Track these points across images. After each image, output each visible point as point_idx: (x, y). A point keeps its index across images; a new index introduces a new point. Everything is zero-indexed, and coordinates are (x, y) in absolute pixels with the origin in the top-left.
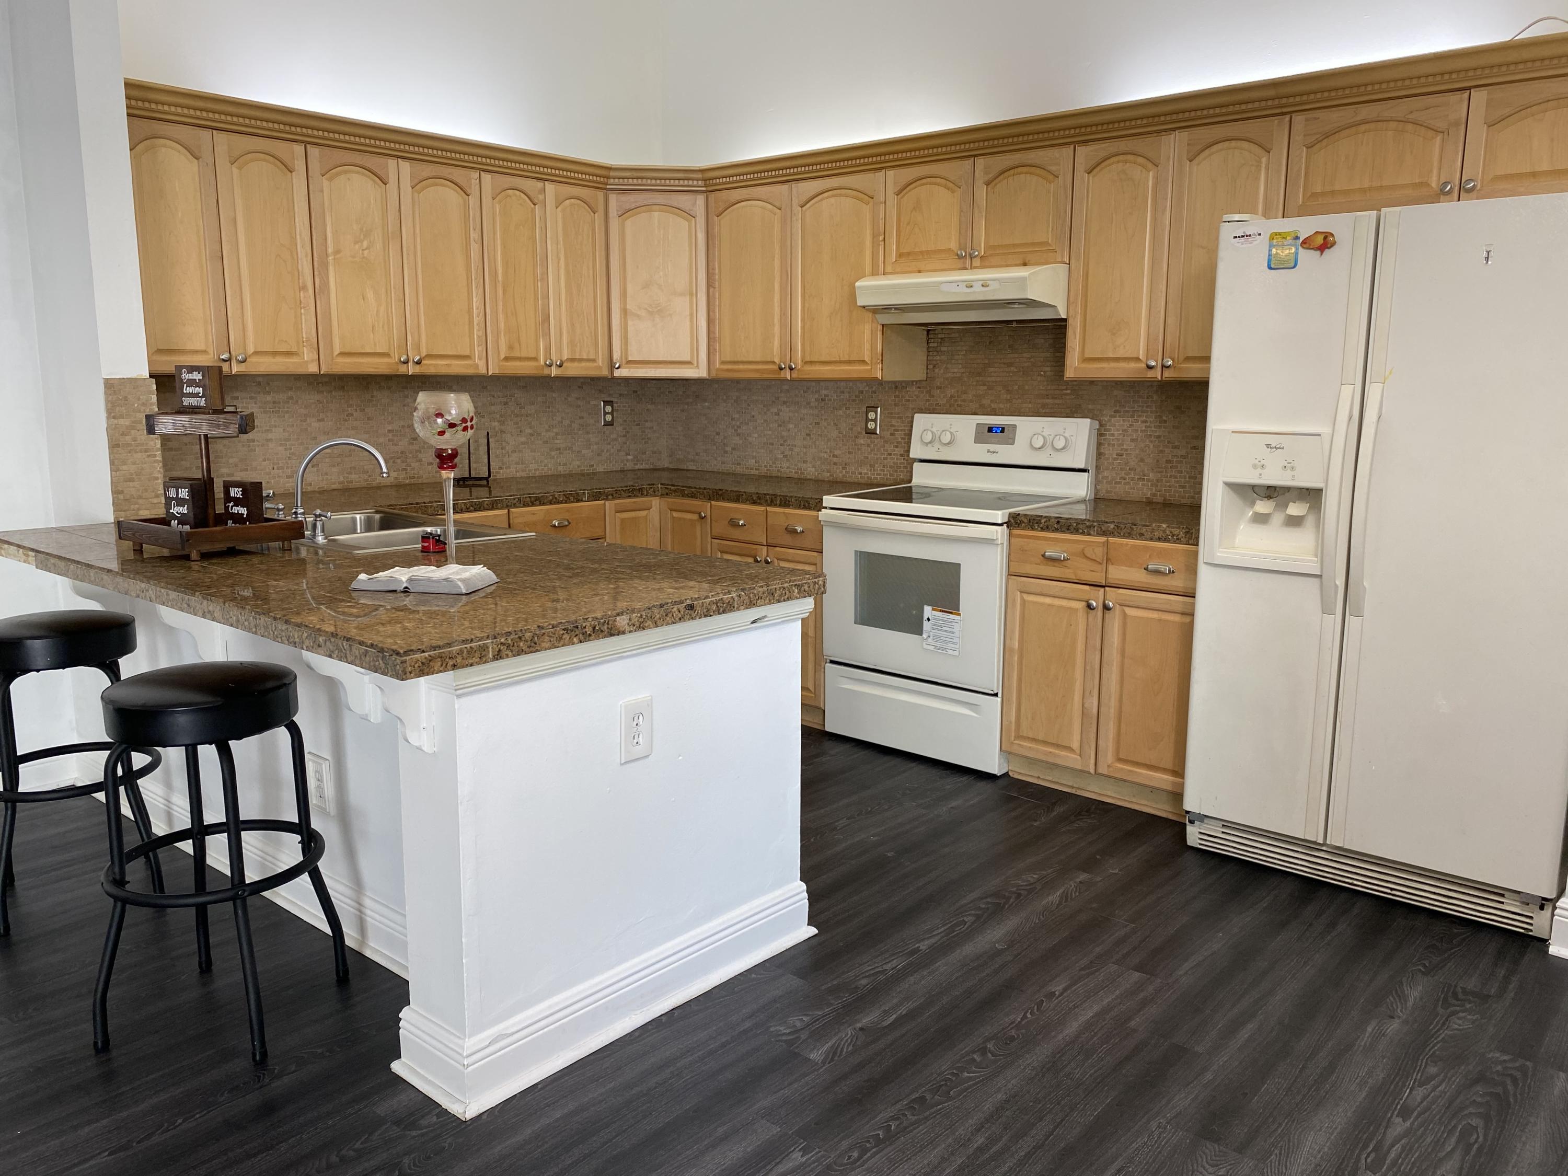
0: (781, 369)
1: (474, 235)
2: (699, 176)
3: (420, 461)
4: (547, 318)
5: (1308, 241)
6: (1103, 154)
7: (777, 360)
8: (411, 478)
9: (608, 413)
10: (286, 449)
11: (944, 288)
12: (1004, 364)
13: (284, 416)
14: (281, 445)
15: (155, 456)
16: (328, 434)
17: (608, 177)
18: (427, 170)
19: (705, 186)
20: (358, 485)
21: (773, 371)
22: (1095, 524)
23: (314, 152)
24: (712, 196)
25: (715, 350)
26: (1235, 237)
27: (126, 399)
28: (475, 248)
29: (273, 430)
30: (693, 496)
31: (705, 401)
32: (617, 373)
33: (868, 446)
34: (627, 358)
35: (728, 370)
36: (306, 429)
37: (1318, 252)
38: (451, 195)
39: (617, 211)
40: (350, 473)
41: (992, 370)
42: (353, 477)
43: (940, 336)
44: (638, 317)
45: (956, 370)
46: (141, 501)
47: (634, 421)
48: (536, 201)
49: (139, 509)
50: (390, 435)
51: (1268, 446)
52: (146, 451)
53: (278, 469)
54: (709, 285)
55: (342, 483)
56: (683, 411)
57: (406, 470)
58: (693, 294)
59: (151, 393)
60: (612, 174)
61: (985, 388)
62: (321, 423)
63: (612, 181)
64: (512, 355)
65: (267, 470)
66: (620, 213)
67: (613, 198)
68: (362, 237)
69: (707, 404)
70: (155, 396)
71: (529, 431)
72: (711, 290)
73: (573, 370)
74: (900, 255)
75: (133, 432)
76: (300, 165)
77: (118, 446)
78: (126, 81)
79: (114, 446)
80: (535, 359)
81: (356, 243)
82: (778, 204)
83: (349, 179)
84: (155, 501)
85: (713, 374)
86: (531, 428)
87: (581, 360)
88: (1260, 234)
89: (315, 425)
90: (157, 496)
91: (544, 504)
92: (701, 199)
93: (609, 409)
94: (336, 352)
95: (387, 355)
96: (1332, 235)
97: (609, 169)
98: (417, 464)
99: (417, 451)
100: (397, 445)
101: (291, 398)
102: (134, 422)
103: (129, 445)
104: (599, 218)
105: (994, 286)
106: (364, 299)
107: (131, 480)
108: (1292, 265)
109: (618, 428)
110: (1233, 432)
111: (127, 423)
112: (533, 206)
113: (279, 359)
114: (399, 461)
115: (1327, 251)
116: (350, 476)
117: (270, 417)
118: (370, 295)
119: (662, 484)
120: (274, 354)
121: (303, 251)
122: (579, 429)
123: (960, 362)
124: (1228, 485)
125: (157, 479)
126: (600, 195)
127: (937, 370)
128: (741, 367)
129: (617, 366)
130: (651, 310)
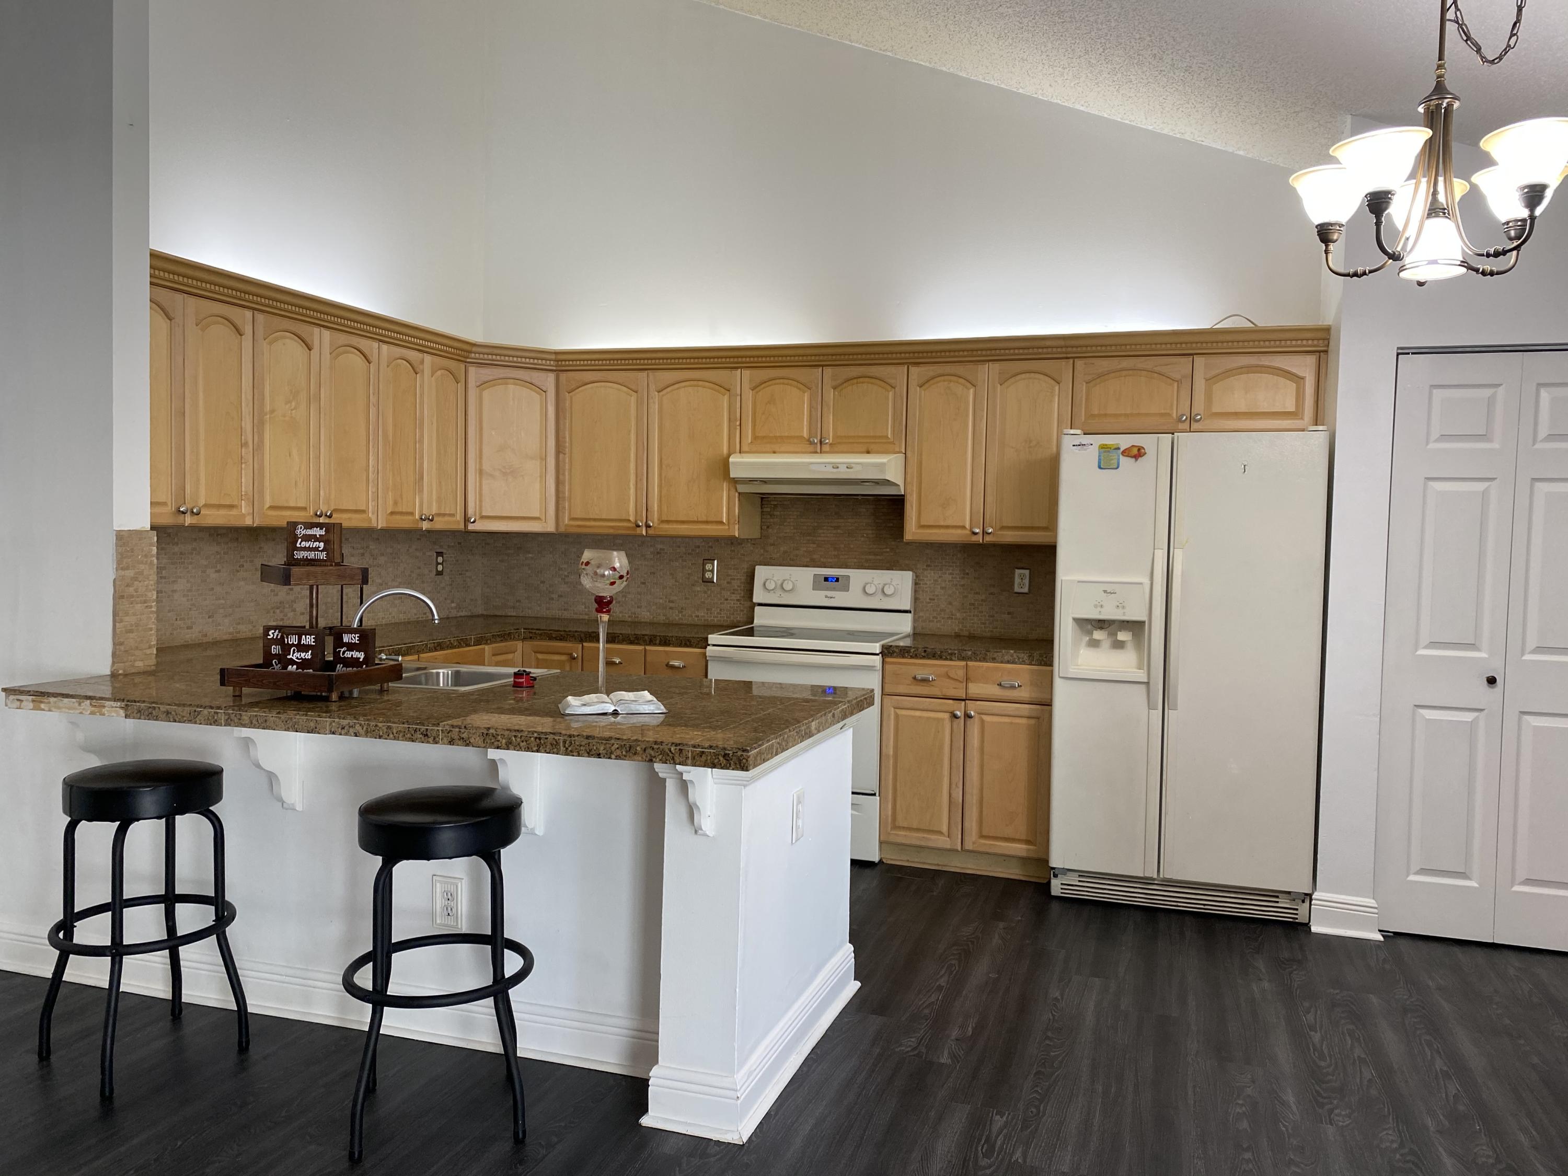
0: (638, 526)
1: (373, 399)
2: (553, 357)
4: (422, 478)
5: (1127, 451)
6: (932, 374)
7: (632, 518)
9: (440, 564)
10: (188, 600)
11: (813, 467)
12: (832, 527)
13: (188, 568)
14: (184, 596)
15: (151, 607)
16: (223, 585)
17: (471, 352)
18: (343, 338)
19: (556, 366)
21: (628, 528)
22: (956, 652)
23: (260, 317)
24: (563, 376)
25: (564, 508)
26: (1074, 446)
27: (132, 549)
28: (373, 410)
29: (179, 580)
30: (562, 639)
31: (529, 552)
32: (471, 527)
33: (705, 592)
34: (481, 513)
35: (579, 526)
36: (206, 581)
37: (1134, 459)
38: (358, 362)
39: (476, 382)
40: (239, 624)
41: (821, 531)
42: (241, 627)
43: (772, 503)
44: (492, 476)
45: (788, 531)
47: (458, 571)
48: (418, 370)
49: (135, 661)
51: (1105, 591)
52: (145, 602)
54: (559, 451)
55: (230, 633)
56: (502, 561)
58: (544, 459)
59: (151, 545)
60: (474, 349)
61: (815, 546)
62: (217, 574)
63: (473, 355)
64: (396, 510)
66: (478, 384)
67: (472, 370)
68: (291, 398)
69: (530, 555)
70: (155, 548)
71: (380, 581)
72: (561, 455)
73: (438, 524)
74: (755, 438)
75: (136, 583)
76: (248, 330)
77: (122, 597)
78: (152, 251)
79: (118, 597)
80: (412, 514)
81: (287, 403)
82: (633, 387)
83: (284, 344)
84: (148, 652)
85: (562, 529)
87: (444, 515)
88: (1092, 445)
89: (214, 576)
90: (151, 647)
92: (551, 377)
93: (440, 559)
94: (267, 505)
95: (304, 509)
96: (1144, 449)
97: (473, 345)
100: (277, 595)
101: (194, 549)
102: (139, 573)
103: (132, 596)
104: (461, 386)
106: (290, 456)
107: (131, 631)
108: (1116, 466)
109: (446, 577)
110: (1079, 582)
111: (132, 575)
112: (415, 375)
113: (223, 512)
114: (278, 611)
115: (1140, 459)
116: (239, 627)
117: (176, 568)
118: (295, 452)
119: (525, 629)
120: (219, 507)
121: (246, 410)
122: (417, 579)
123: (791, 524)
124: (1076, 620)
125: (151, 629)
126: (462, 366)
127: (770, 530)
128: (592, 523)
129: (472, 521)
130: (504, 471)
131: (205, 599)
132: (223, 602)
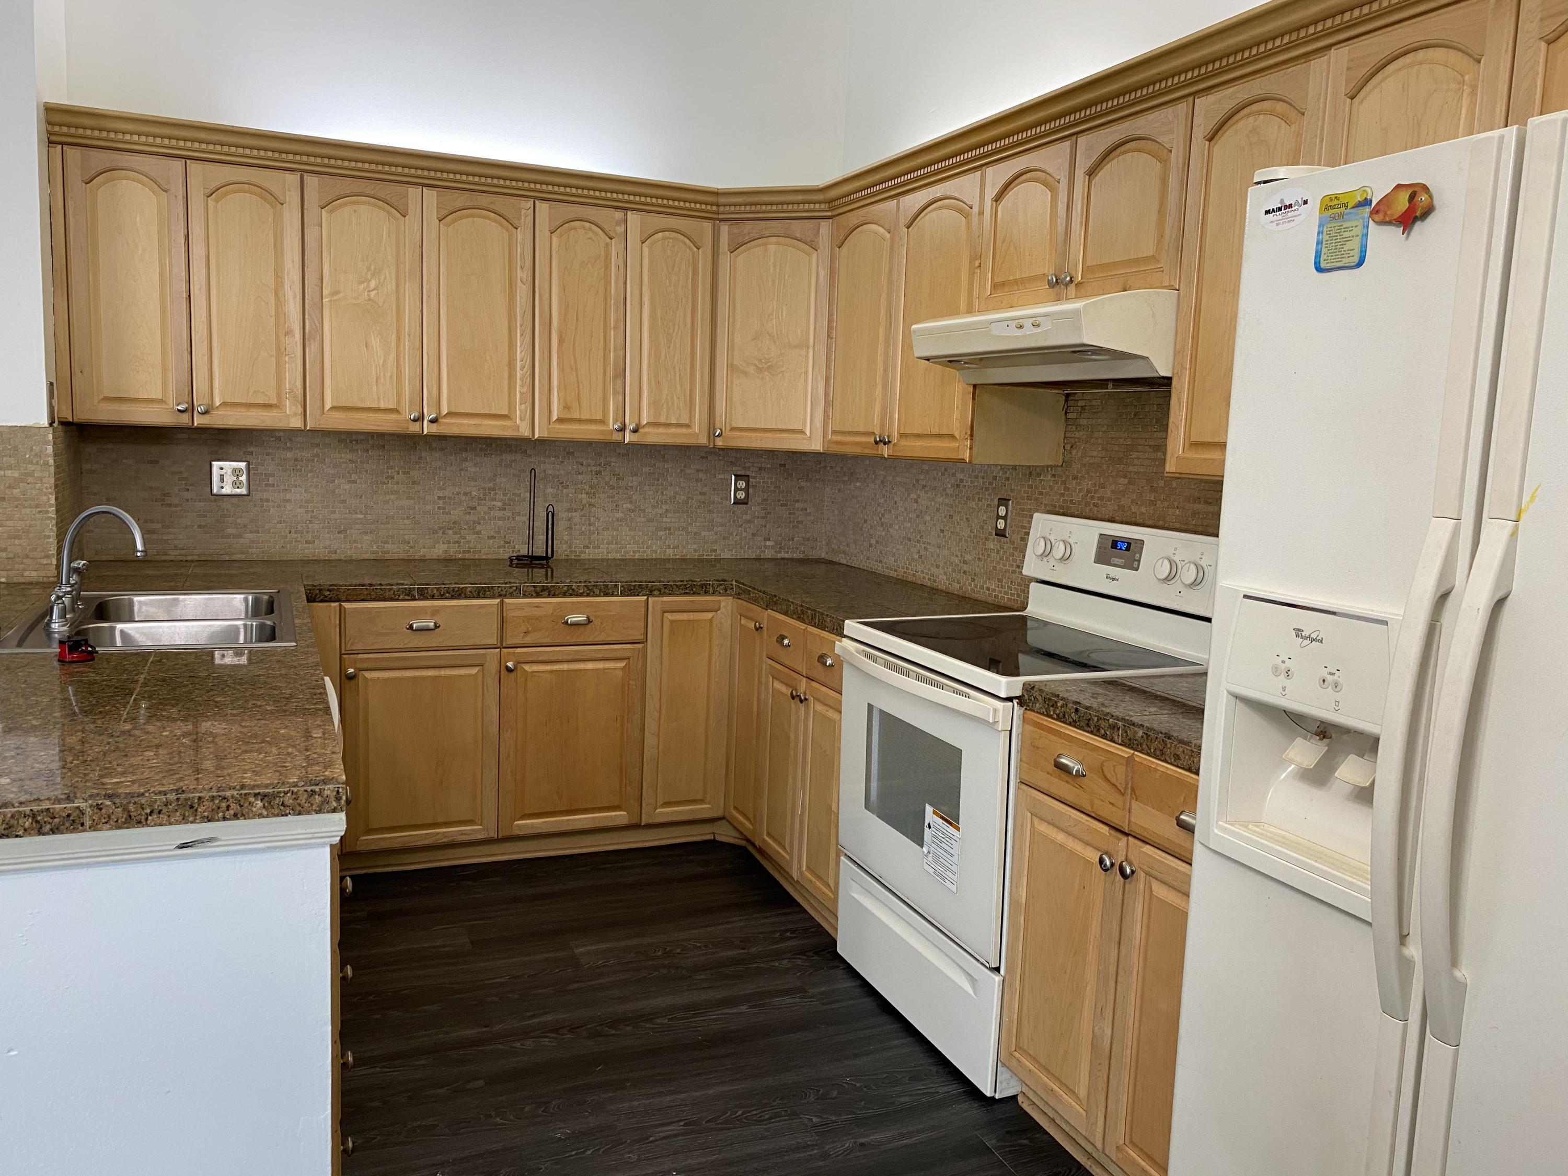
0: (877, 442)
1: (522, 275)
3: (479, 533)
4: (621, 374)
6: (1229, 105)
8: (464, 552)
9: (741, 490)
11: (996, 330)
13: (307, 476)
16: (361, 497)
17: (718, 205)
18: (460, 199)
19: (828, 210)
20: (396, 556)
21: (872, 445)
23: (313, 180)
24: (834, 223)
25: (830, 417)
26: (1267, 212)
27: (16, 448)
28: (522, 291)
30: (756, 601)
33: (998, 552)
34: (732, 424)
36: (333, 492)
38: (491, 228)
39: (728, 245)
40: (387, 542)
42: (388, 547)
43: (1080, 404)
44: (745, 373)
45: (1095, 454)
46: (27, 561)
47: (779, 501)
48: (611, 234)
49: (24, 570)
50: (441, 502)
51: (1298, 632)
52: (37, 506)
53: (296, 533)
54: (828, 335)
56: (840, 490)
57: (458, 542)
58: (809, 346)
59: (47, 443)
60: (722, 200)
62: (353, 485)
63: (722, 208)
64: (569, 416)
65: (283, 534)
66: (732, 248)
67: (725, 228)
68: (369, 276)
70: (51, 447)
71: (629, 506)
72: (829, 340)
73: (654, 436)
74: (995, 286)
75: (21, 485)
76: (293, 197)
77: (3, 499)
81: (360, 283)
82: (887, 226)
83: (355, 211)
84: (45, 561)
85: (827, 447)
86: (631, 502)
87: (667, 425)
89: (347, 487)
90: (47, 557)
91: (554, 596)
92: (827, 227)
93: (742, 484)
94: (328, 406)
97: (716, 193)
98: (474, 537)
99: (474, 522)
101: (318, 456)
102: (27, 474)
103: (18, 499)
104: (704, 257)
105: (1046, 325)
106: (367, 346)
107: (17, 537)
108: (1356, 259)
109: (755, 508)
110: (1245, 596)
112: (608, 240)
113: (254, 412)
114: (451, 532)
116: (386, 545)
117: (289, 476)
119: (736, 581)
120: (249, 406)
121: (292, 292)
122: (699, 507)
124: (1232, 694)
125: (49, 537)
126: (708, 225)
128: (849, 439)
129: (720, 433)
130: (761, 366)
131: (334, 512)
132: (361, 516)
